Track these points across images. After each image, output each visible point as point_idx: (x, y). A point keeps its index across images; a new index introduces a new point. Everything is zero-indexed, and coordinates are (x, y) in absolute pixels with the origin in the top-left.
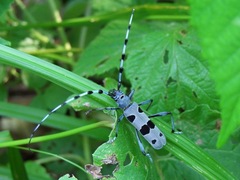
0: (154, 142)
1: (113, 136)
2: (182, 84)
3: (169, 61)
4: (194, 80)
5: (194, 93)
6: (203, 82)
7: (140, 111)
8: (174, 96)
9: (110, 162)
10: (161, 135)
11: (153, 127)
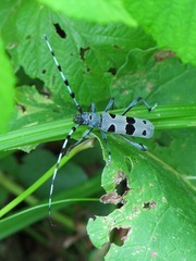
0: (144, 133)
1: (107, 157)
2: (96, 47)
3: (67, 33)
4: (106, 34)
5: (116, 47)
6: (117, 31)
7: (113, 116)
8: (96, 63)
9: (120, 180)
10: (145, 122)
11: (134, 121)
